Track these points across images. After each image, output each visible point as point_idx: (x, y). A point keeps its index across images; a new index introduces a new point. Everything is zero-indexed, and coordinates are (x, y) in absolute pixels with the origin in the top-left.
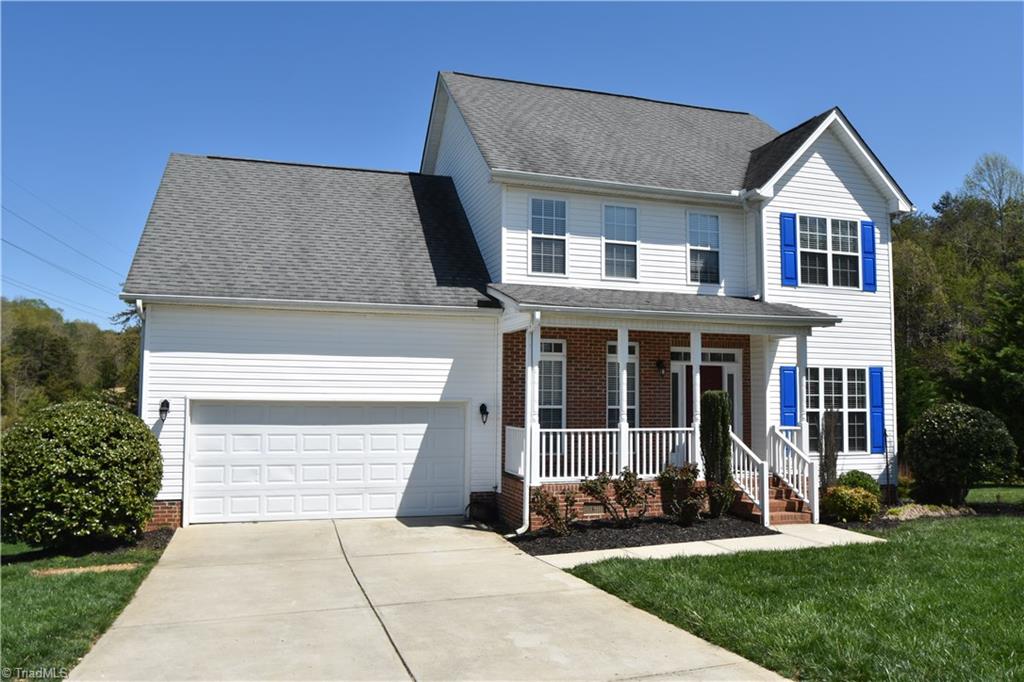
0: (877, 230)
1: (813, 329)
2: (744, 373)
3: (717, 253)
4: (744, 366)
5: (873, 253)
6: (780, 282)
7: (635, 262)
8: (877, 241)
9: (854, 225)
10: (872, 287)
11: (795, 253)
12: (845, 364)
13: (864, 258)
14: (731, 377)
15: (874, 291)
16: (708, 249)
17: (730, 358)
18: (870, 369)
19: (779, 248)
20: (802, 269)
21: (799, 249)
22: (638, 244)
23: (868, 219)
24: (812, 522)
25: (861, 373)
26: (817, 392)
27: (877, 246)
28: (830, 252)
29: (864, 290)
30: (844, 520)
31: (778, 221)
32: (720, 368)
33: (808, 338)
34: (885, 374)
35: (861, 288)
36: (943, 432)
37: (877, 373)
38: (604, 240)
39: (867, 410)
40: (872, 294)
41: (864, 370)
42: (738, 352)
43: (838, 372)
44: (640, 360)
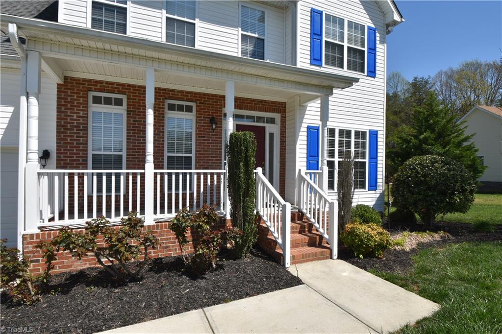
0: (378, 35)
2: (281, 132)
3: (263, 40)
4: (281, 127)
5: (375, 49)
6: (309, 61)
7: (194, 38)
8: (378, 42)
9: (363, 27)
10: (373, 75)
11: (321, 40)
12: (353, 127)
13: (368, 53)
14: (272, 135)
15: (374, 77)
16: (256, 36)
17: (272, 121)
18: (370, 131)
19: (309, 36)
20: (326, 54)
21: (324, 39)
22: (197, 22)
23: (373, 26)
24: (331, 258)
25: (364, 133)
26: (334, 147)
27: (377, 46)
28: (346, 45)
29: (367, 76)
30: (361, 256)
31: (309, 14)
32: (264, 128)
33: (330, 99)
34: (379, 136)
35: (366, 74)
36: (425, 176)
37: (374, 134)
38: (164, 14)
39: (367, 160)
40: (372, 79)
41: (366, 132)
42: (277, 116)
43: (348, 133)
44: (197, 117)
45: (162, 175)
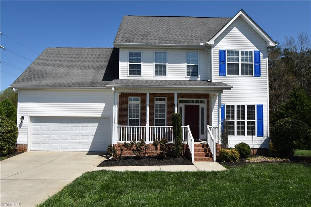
0: (261, 54)
1: (224, 91)
2: (207, 107)
3: (198, 66)
4: (207, 105)
5: (259, 62)
6: (218, 74)
7: (166, 70)
8: (261, 58)
9: (251, 52)
11: (225, 64)
12: (246, 103)
13: (255, 64)
14: (203, 109)
15: (260, 76)
16: (194, 64)
17: (202, 102)
18: (257, 105)
19: (218, 63)
20: (228, 70)
21: (227, 62)
22: (167, 64)
23: (258, 50)
24: (213, 161)
25: (253, 107)
26: (234, 114)
27: (261, 60)
28: (240, 63)
29: (255, 76)
30: (224, 161)
31: (218, 53)
32: (199, 105)
34: (264, 107)
35: (254, 75)
37: (260, 108)
38: (154, 64)
39: (256, 120)
41: (255, 106)
42: (205, 100)
43: (243, 107)
44: (167, 103)
45: (152, 128)
